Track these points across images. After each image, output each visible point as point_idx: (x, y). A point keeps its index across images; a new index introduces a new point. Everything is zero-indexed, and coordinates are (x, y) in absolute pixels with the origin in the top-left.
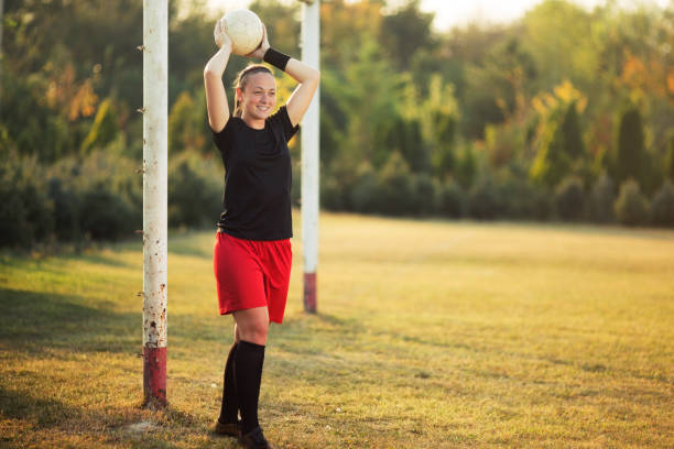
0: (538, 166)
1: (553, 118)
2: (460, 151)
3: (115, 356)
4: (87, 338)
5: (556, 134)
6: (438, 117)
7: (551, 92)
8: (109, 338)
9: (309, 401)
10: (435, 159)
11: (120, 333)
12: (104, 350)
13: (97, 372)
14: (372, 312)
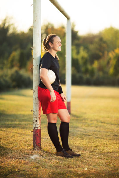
0: (111, 71)
1: (115, 58)
2: (89, 67)
3: (14, 129)
4: (2, 123)
5: (116, 62)
6: (83, 58)
7: (114, 51)
8: (10, 123)
9: (85, 146)
10: (83, 69)
11: (12, 121)
12: (9, 127)
13: (11, 135)
14: (85, 113)
